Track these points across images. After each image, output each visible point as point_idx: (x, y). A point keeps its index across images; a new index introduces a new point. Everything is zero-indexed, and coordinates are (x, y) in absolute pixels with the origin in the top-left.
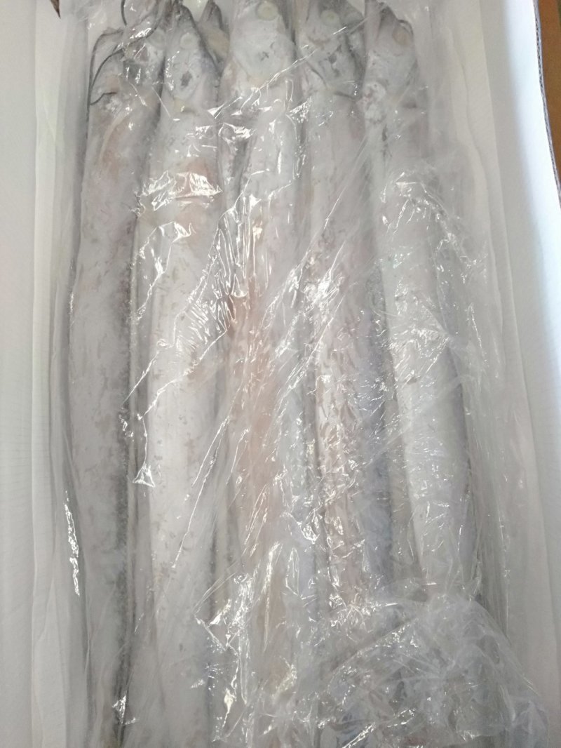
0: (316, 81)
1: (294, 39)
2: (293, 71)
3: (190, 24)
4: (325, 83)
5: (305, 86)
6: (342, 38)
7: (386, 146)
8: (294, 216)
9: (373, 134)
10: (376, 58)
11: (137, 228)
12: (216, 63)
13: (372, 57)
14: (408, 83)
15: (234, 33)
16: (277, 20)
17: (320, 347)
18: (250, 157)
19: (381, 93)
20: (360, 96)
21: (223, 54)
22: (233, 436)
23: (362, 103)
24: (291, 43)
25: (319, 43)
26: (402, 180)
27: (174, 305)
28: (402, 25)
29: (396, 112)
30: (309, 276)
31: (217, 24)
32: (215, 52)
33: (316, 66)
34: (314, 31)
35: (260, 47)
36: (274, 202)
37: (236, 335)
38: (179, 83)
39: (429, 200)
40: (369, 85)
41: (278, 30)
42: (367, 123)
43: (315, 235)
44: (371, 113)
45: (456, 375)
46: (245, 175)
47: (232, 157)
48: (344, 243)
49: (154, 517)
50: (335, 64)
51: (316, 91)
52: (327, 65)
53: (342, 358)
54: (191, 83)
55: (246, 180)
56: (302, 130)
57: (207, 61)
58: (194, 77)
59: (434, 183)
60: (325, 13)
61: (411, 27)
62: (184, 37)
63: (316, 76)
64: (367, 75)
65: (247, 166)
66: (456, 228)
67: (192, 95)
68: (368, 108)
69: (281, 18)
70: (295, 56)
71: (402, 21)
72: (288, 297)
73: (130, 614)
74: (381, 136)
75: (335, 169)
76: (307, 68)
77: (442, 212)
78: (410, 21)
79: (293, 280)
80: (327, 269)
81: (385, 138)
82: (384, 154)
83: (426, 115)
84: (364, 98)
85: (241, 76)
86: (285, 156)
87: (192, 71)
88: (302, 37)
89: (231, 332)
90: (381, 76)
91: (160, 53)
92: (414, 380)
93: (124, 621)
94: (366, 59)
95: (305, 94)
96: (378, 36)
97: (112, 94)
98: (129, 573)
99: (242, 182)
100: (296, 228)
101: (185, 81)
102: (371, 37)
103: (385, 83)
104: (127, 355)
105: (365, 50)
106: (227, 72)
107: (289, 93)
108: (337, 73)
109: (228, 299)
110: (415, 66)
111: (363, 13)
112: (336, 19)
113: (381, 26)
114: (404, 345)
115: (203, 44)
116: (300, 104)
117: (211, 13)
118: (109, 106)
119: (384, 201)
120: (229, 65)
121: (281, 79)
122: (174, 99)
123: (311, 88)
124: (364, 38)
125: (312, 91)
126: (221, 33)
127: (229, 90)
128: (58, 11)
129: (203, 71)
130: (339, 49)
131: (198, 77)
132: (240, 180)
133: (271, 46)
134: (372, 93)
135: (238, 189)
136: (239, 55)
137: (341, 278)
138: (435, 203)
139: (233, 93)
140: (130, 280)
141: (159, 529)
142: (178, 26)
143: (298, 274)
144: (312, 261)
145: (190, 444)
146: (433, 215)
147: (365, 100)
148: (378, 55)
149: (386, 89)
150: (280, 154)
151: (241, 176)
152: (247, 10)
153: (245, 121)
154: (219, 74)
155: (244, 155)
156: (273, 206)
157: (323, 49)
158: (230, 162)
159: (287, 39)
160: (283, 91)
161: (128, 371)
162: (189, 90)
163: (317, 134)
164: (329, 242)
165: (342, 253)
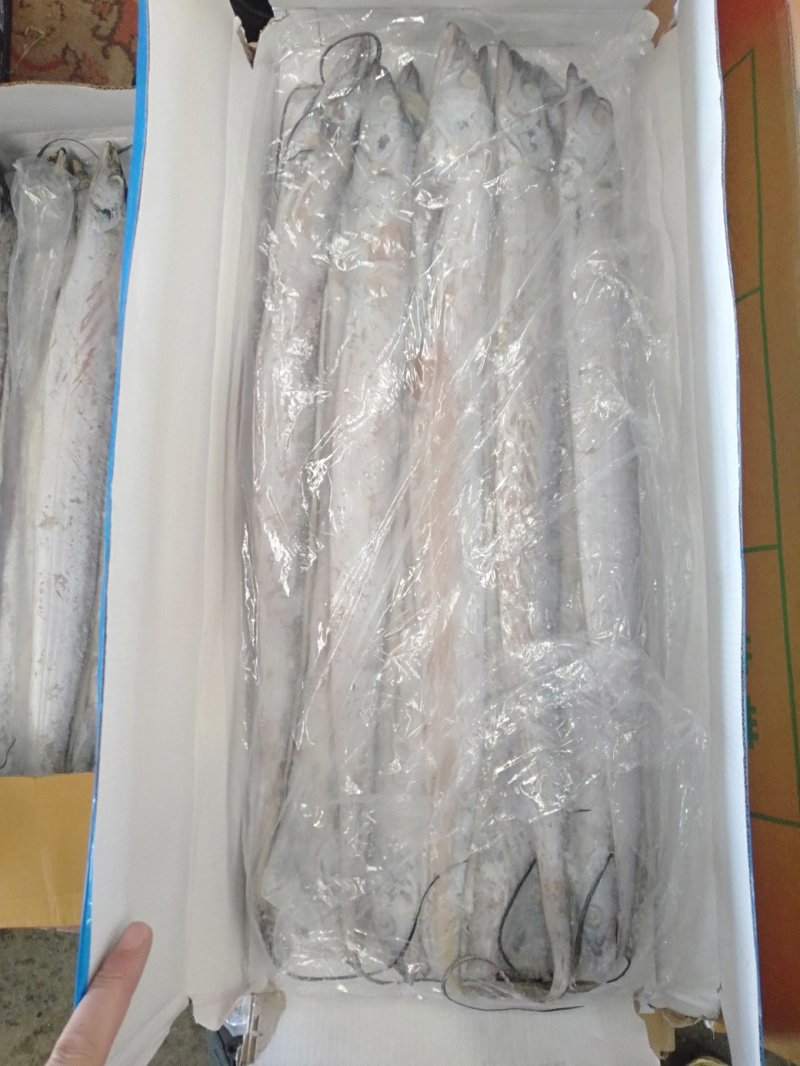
0: (513, 154)
1: (494, 110)
3: (389, 86)
4: (522, 157)
5: (502, 158)
7: (579, 223)
9: (568, 210)
10: (575, 136)
12: (414, 128)
13: (571, 135)
14: (605, 163)
15: (433, 100)
16: (479, 89)
19: (577, 170)
20: (556, 172)
22: (414, 494)
23: (558, 180)
24: (492, 115)
25: (521, 117)
26: (594, 258)
27: (362, 364)
28: (602, 102)
29: (592, 191)
30: (496, 345)
31: (414, 86)
33: (516, 140)
34: (515, 105)
35: (460, 116)
37: (423, 397)
38: (376, 145)
40: (566, 162)
41: (480, 100)
42: (562, 200)
43: (505, 306)
44: (566, 189)
45: (633, 446)
46: (440, 242)
47: (426, 224)
50: (533, 138)
51: (513, 164)
52: (526, 138)
53: (524, 425)
54: (388, 146)
57: (406, 125)
58: (392, 139)
61: (611, 106)
62: (385, 98)
63: (513, 149)
64: (565, 152)
65: (442, 232)
67: (388, 159)
68: (563, 185)
69: (483, 88)
70: (494, 127)
71: (602, 99)
72: (475, 365)
74: (574, 214)
76: (507, 141)
79: (480, 351)
81: (578, 216)
82: (577, 232)
83: (621, 197)
84: (561, 174)
85: (440, 143)
87: (389, 134)
88: (502, 109)
90: (579, 154)
91: (357, 112)
92: (592, 451)
94: (564, 134)
95: (502, 166)
96: (578, 113)
97: (309, 151)
99: (435, 248)
101: (383, 143)
102: (570, 115)
103: (582, 161)
106: (426, 138)
107: (487, 164)
108: (535, 146)
111: (563, 86)
113: (581, 104)
115: (402, 108)
117: (409, 76)
118: (305, 163)
120: (428, 132)
121: (480, 149)
122: (370, 161)
123: (508, 161)
125: (508, 163)
126: (418, 97)
127: (426, 155)
129: (402, 135)
130: (539, 123)
131: (396, 140)
132: (433, 246)
134: (567, 171)
135: (430, 255)
136: (438, 122)
139: (430, 160)
142: (377, 87)
143: (486, 343)
144: (501, 331)
145: (372, 498)
147: (561, 177)
148: (577, 133)
150: (476, 225)
151: (434, 243)
152: (449, 77)
154: (417, 139)
155: (438, 222)
157: (522, 123)
159: (488, 110)
160: (481, 161)
162: (386, 153)
163: (511, 207)
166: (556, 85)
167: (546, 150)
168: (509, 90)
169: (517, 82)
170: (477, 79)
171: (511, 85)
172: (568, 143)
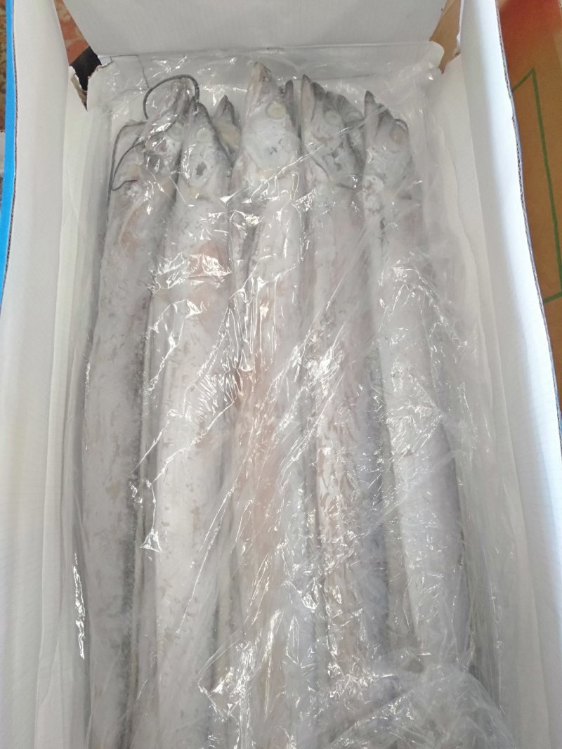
0: (320, 174)
1: (300, 136)
2: (299, 165)
3: (205, 120)
4: (328, 176)
5: (309, 177)
6: (344, 136)
7: (384, 233)
8: (298, 296)
9: (372, 221)
10: (375, 154)
11: (151, 305)
12: (229, 155)
13: (371, 154)
14: (404, 177)
15: (245, 129)
16: (285, 119)
17: (322, 420)
18: (258, 243)
19: (379, 185)
20: (360, 187)
21: (236, 147)
22: (237, 505)
23: (362, 194)
24: (298, 139)
25: (323, 140)
26: (397, 266)
27: (184, 377)
28: (398, 123)
29: (393, 203)
30: (312, 353)
31: (230, 119)
32: (228, 145)
33: (320, 161)
34: (318, 130)
35: (268, 143)
36: (280, 284)
37: (243, 406)
38: (194, 172)
39: (423, 285)
40: (368, 178)
41: (286, 128)
42: (367, 212)
43: (318, 314)
44: (370, 203)
45: (449, 450)
46: (254, 258)
47: (242, 241)
48: (345, 322)
49: (159, 582)
50: (337, 159)
51: (320, 182)
52: (330, 159)
53: (341, 430)
54: (205, 173)
55: (254, 263)
56: (307, 218)
57: (221, 153)
58: (209, 167)
59: (428, 270)
60: (329, 114)
61: (406, 126)
62: (200, 131)
63: (319, 169)
64: (367, 169)
65: (256, 249)
66: (448, 312)
67: (206, 183)
68: (367, 199)
69: (289, 117)
70: (301, 151)
71: (398, 120)
72: (291, 373)
73: (133, 679)
74: (379, 225)
75: (337, 254)
76: (312, 162)
77: (435, 297)
78: (405, 120)
79: (296, 356)
80: (329, 346)
81: (382, 226)
82: (382, 240)
83: (421, 207)
84: (364, 189)
85: (252, 168)
86: (291, 242)
87: (206, 162)
88: (307, 134)
89: (238, 403)
90: (379, 171)
91: (178, 144)
92: (409, 453)
93: (127, 686)
94: (366, 153)
95: (310, 184)
96: (377, 134)
97: (133, 181)
98: (134, 637)
99: (251, 264)
100: (300, 308)
101: (200, 170)
102: (369, 136)
103: (383, 177)
104: (139, 423)
105: (365, 146)
106: (239, 164)
107: (295, 184)
108: (339, 166)
109: (236, 373)
110: (410, 163)
111: (363, 111)
112: (337, 120)
113: (379, 125)
114: (401, 419)
115: (217, 138)
116: (305, 194)
117: (225, 109)
118: (129, 193)
119: (381, 284)
120: (241, 158)
121: (288, 171)
122: (189, 186)
123: (315, 180)
124: (363, 136)
125: (316, 182)
126: (233, 128)
127: (240, 179)
128: (85, 105)
129: (217, 163)
130: (341, 145)
131: (212, 167)
132: (249, 262)
133: (279, 143)
134: (369, 187)
135: (246, 270)
136: (249, 149)
137: (341, 356)
138: (429, 289)
139: (244, 183)
140: (144, 353)
141: (164, 594)
142: (195, 121)
143: (301, 351)
144: (314, 339)
145: (196, 511)
146: (427, 299)
147: (364, 193)
148: (377, 152)
149: (384, 183)
150: (286, 241)
151: (249, 259)
152: (258, 109)
153: (255, 209)
154: (232, 165)
155: (253, 240)
156: (279, 287)
157: (326, 146)
158: (240, 245)
159: (295, 137)
160: (290, 182)
161: (139, 439)
162: (203, 179)
163: (320, 222)
164: (331, 321)
165: (343, 332)
166: (356, 111)
167: (349, 169)
168: (313, 118)
169: (319, 111)
170: (284, 111)
171: (313, 114)
172: (369, 161)
